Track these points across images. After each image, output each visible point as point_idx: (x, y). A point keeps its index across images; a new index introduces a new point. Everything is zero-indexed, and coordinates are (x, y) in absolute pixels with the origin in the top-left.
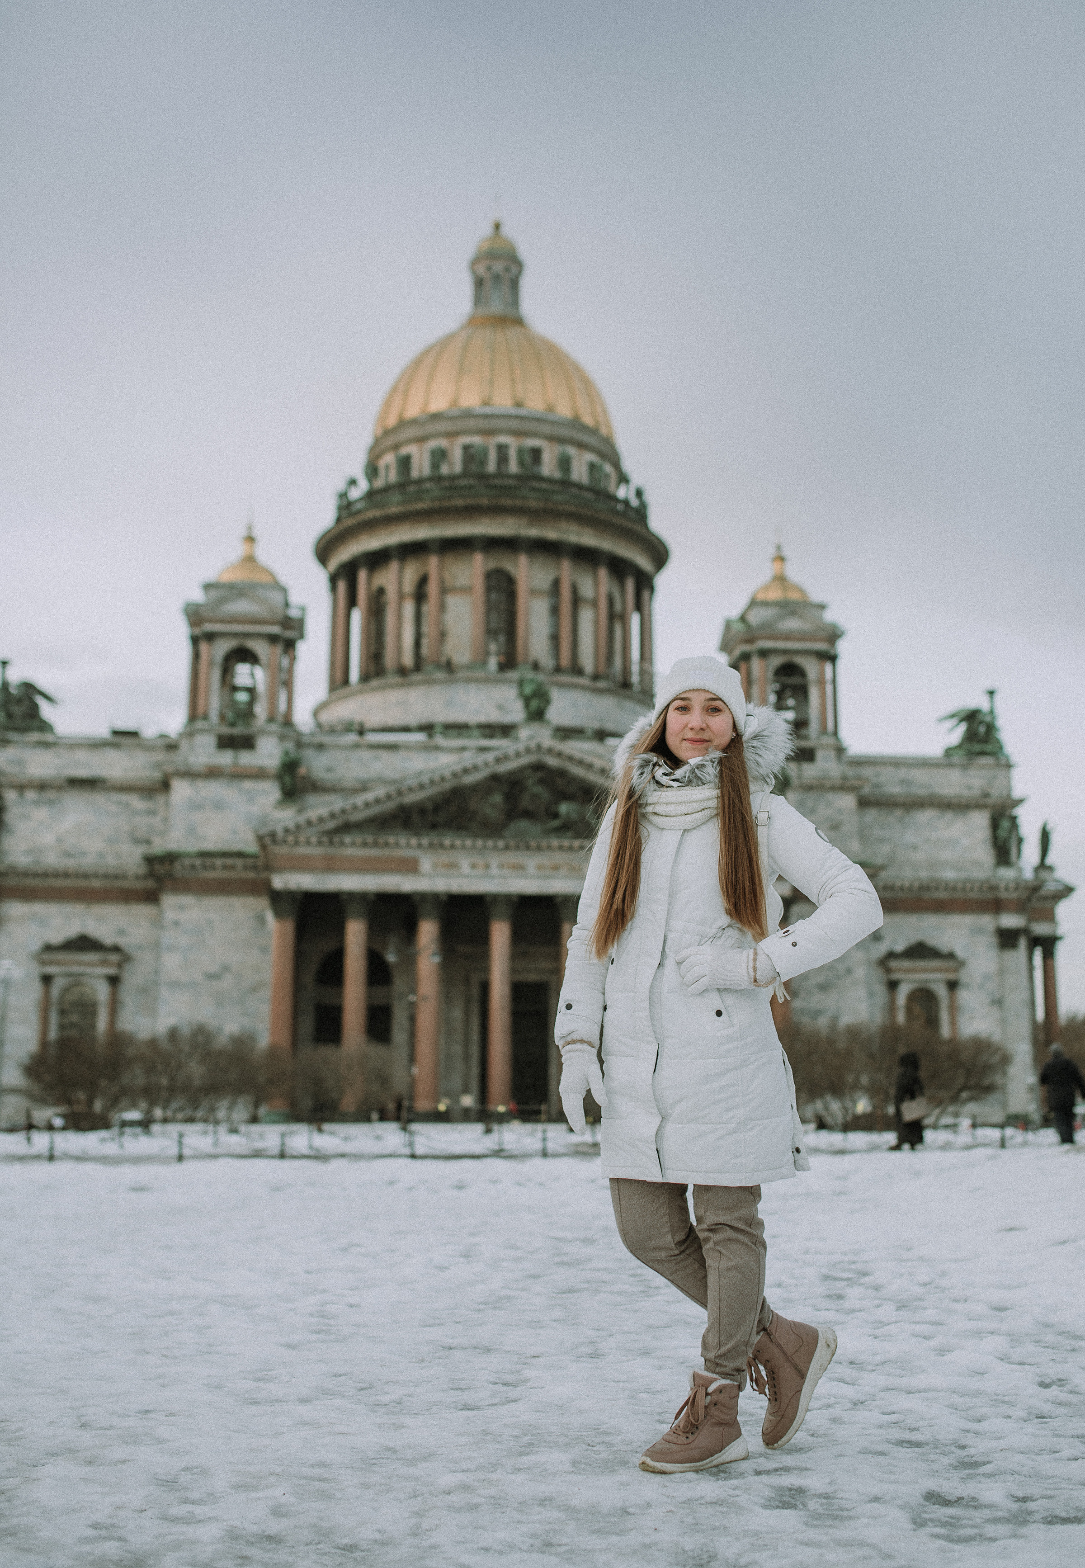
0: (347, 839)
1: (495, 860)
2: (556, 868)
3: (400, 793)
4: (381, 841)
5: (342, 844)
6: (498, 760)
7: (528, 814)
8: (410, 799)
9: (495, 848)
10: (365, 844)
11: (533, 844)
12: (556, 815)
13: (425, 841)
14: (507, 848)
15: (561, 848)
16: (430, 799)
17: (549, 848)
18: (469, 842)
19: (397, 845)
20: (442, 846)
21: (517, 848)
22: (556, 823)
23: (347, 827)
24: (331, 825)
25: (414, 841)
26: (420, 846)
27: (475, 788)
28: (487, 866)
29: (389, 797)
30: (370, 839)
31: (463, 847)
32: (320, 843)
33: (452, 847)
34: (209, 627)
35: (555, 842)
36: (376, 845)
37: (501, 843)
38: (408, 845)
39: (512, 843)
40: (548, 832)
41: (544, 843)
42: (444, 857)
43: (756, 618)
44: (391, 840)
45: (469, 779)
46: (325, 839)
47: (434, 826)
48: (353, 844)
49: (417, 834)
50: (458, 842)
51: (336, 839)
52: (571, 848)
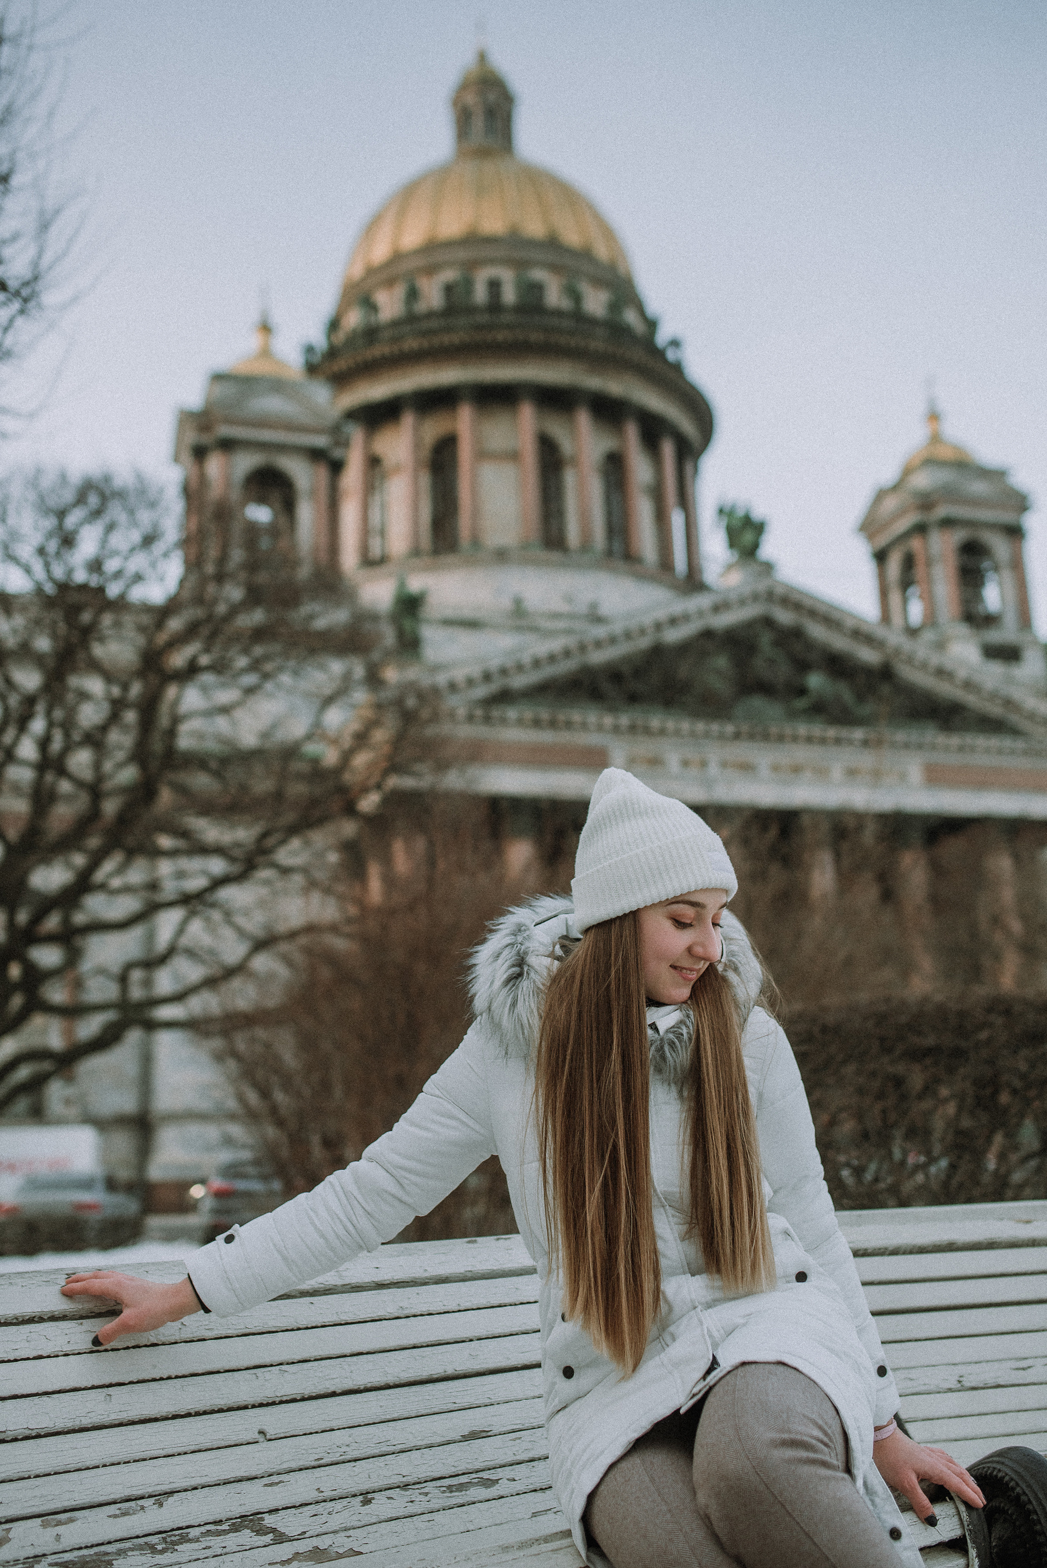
0: (512, 713)
1: (714, 754)
2: (797, 769)
3: (582, 648)
4: (561, 717)
5: (503, 721)
6: (717, 609)
7: (765, 689)
8: (598, 657)
9: (721, 737)
10: (537, 723)
11: (774, 730)
12: (802, 691)
13: (624, 720)
14: (737, 736)
15: (809, 740)
16: (627, 659)
17: (795, 739)
18: (686, 725)
19: (584, 726)
20: (647, 731)
21: (752, 737)
22: (801, 703)
23: (504, 697)
24: (481, 691)
25: (608, 720)
26: (616, 729)
27: (684, 648)
28: (704, 764)
29: (567, 653)
30: (544, 714)
31: (677, 733)
32: (470, 718)
33: (662, 732)
34: (225, 431)
35: (802, 729)
36: (553, 724)
37: (730, 729)
38: (600, 728)
39: (745, 728)
40: (793, 715)
41: (788, 731)
42: (644, 747)
43: (922, 481)
44: (576, 716)
45: (673, 636)
46: (479, 712)
47: (633, 699)
48: (520, 722)
49: (613, 709)
50: (670, 725)
51: (496, 713)
52: (823, 741)
